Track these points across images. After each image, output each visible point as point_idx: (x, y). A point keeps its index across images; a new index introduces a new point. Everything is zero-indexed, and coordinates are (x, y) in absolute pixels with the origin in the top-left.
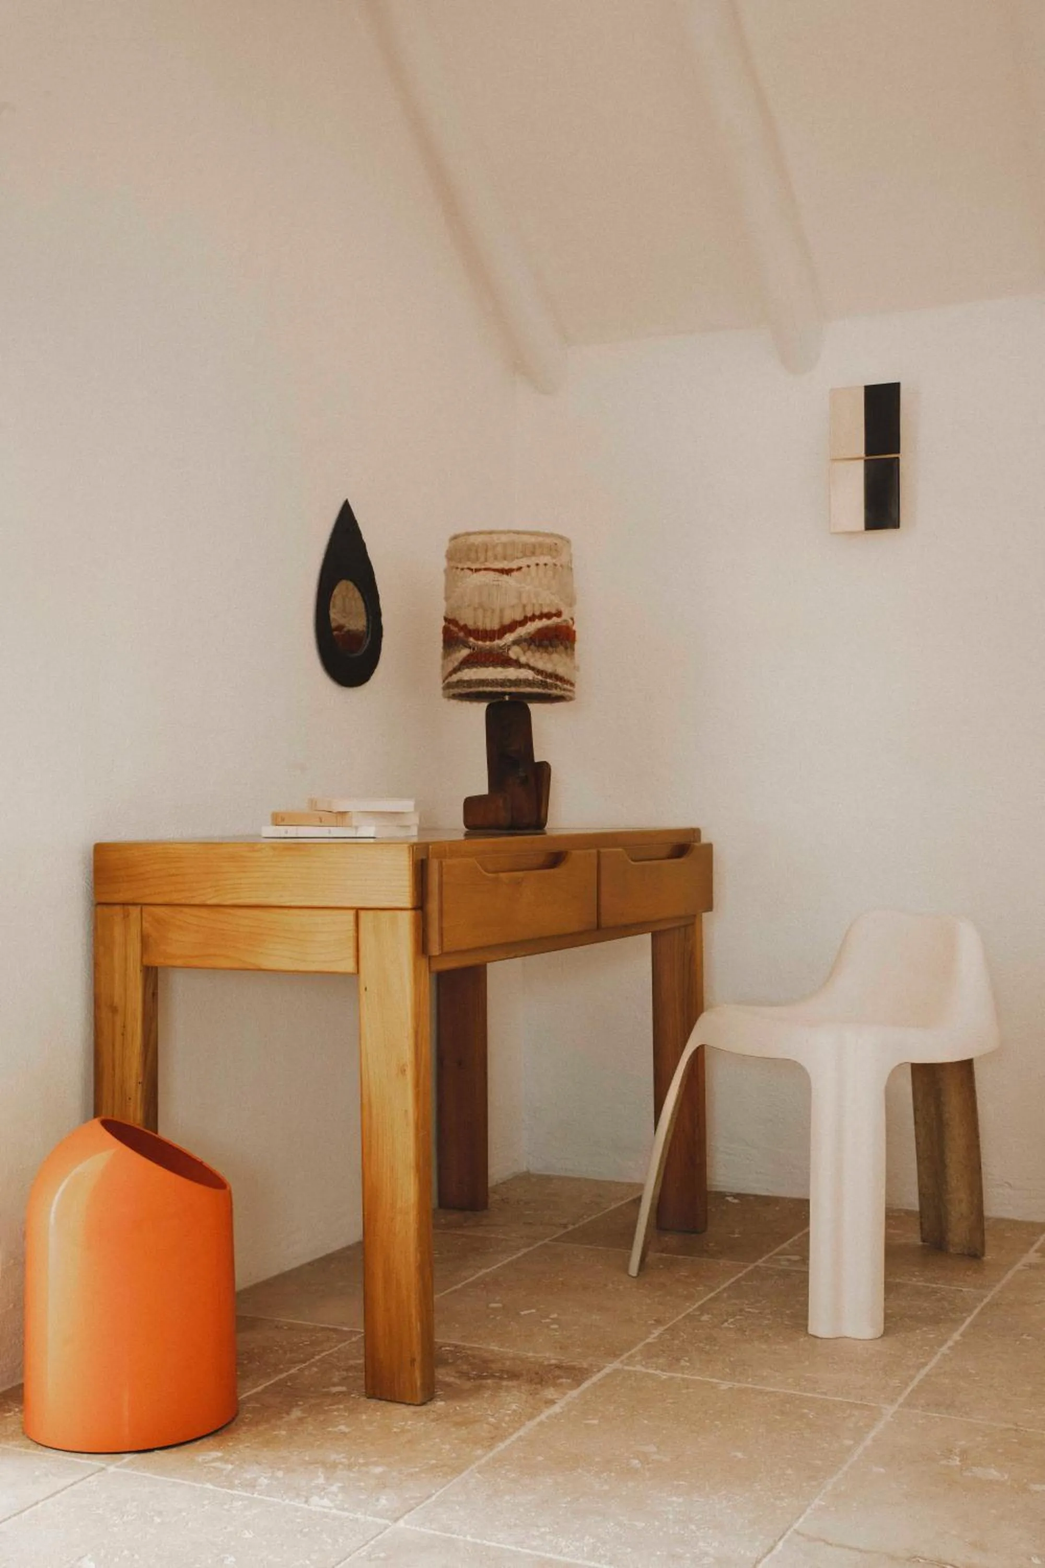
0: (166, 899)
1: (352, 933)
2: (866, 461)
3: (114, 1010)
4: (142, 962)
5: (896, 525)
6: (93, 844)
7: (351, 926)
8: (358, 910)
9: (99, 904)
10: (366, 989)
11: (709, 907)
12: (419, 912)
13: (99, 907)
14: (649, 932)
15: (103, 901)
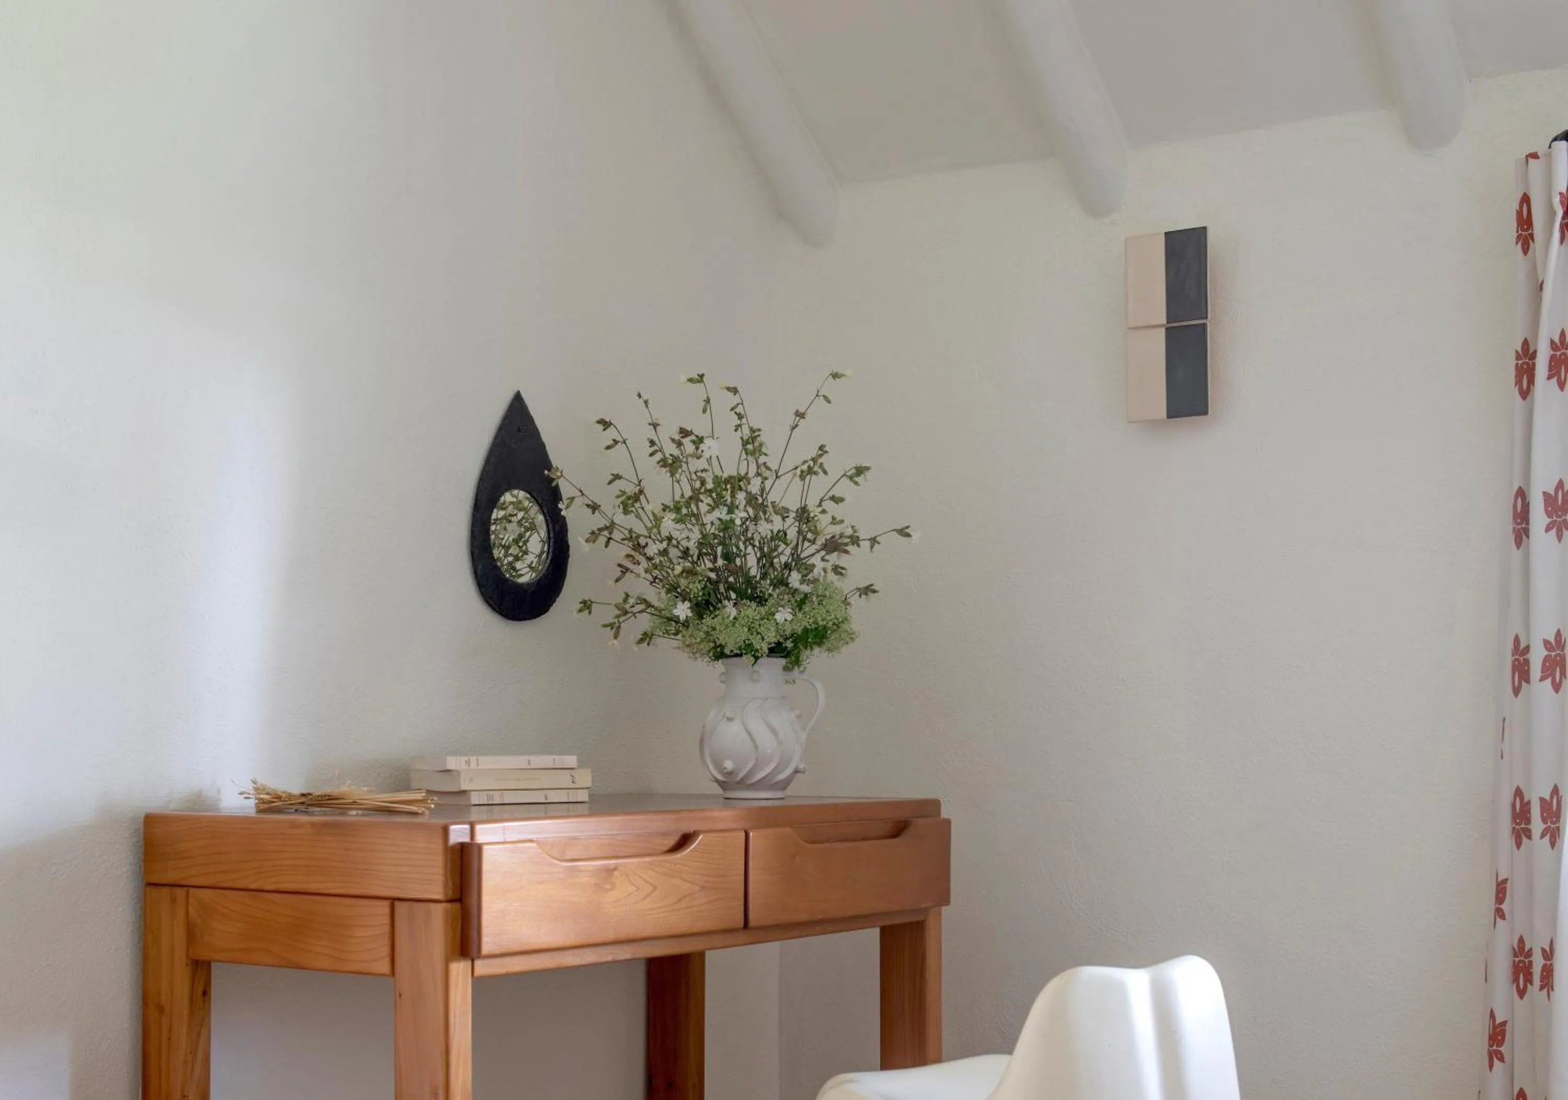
0: (211, 881)
1: (387, 928)
2: (1167, 329)
3: (161, 1009)
4: (188, 955)
5: (1205, 413)
6: (143, 815)
7: (386, 920)
8: (393, 901)
9: (149, 884)
10: (400, 995)
11: (945, 899)
12: (457, 906)
13: (149, 889)
14: (877, 927)
15: (155, 881)
